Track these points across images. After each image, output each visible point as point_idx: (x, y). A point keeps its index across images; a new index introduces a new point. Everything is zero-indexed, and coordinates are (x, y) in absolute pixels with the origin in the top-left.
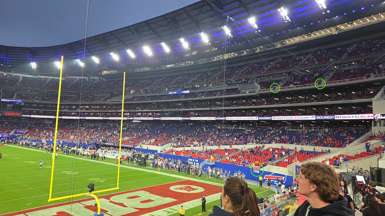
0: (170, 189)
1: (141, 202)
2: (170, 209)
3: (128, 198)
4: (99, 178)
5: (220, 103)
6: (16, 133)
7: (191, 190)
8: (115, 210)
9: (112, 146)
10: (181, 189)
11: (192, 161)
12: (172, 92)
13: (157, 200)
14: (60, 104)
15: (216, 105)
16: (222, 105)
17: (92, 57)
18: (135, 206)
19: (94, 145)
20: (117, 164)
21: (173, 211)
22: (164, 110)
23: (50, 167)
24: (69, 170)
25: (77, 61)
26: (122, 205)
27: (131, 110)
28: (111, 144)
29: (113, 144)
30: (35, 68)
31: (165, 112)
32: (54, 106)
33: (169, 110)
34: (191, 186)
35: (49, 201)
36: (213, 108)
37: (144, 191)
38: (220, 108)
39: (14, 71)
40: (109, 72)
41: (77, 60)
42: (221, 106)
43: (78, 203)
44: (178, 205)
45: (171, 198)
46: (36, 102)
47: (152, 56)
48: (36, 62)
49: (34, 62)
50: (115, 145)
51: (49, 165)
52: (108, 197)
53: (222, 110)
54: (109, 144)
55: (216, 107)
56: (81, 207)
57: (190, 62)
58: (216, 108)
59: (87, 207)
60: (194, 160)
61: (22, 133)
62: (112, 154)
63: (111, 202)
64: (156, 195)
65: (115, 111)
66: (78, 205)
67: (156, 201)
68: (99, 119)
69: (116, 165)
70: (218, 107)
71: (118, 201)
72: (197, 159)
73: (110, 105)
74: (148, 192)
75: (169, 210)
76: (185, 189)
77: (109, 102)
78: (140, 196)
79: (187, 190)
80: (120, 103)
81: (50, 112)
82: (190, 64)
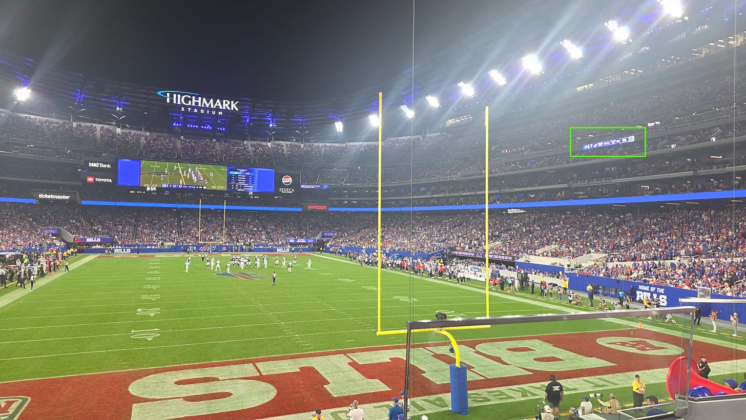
0: (597, 342)
1: (535, 359)
2: (600, 379)
3: (508, 349)
4: (453, 312)
5: (723, 157)
6: (323, 236)
7: (647, 348)
8: (486, 366)
9: (472, 258)
10: (623, 344)
11: (649, 291)
12: (592, 145)
13: (570, 359)
14: (382, 188)
15: (712, 163)
16: (727, 162)
17: (426, 97)
18: (524, 364)
19: (439, 255)
20: (484, 289)
21: (606, 383)
22: (575, 184)
23: (374, 288)
24: (402, 295)
25: (403, 108)
26: (498, 360)
27: (503, 189)
28: (469, 254)
29: (473, 254)
30: (341, 131)
31: (577, 189)
32: (372, 191)
33: (585, 184)
34: (648, 341)
35: (377, 335)
36: (702, 171)
37: (540, 342)
38: (721, 169)
39: (313, 139)
40: (457, 120)
41: (402, 106)
42: (724, 163)
43: (422, 348)
44: (619, 374)
45: (600, 360)
46: (346, 187)
47: (543, 72)
48: (342, 121)
49: (339, 121)
50: (478, 256)
51: (373, 285)
52: (472, 345)
53: (730, 173)
54: (466, 253)
55: (712, 168)
56: (428, 354)
57: (635, 72)
58: (711, 170)
59: (436, 356)
60: (653, 289)
61: (331, 237)
62: (472, 272)
63: (478, 352)
64: (565, 351)
65: (473, 193)
66: (422, 351)
67: (567, 360)
68: (446, 210)
69: (482, 291)
70: (717, 168)
71: (490, 353)
72: (661, 287)
73: (461, 183)
74: (548, 344)
75: (597, 380)
76: (633, 346)
77: (460, 177)
78: (533, 349)
79: (638, 349)
80: (480, 177)
81: (367, 201)
82: (635, 74)
